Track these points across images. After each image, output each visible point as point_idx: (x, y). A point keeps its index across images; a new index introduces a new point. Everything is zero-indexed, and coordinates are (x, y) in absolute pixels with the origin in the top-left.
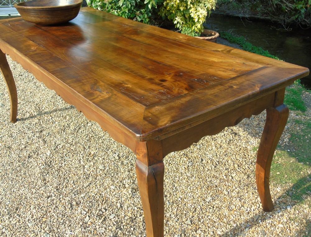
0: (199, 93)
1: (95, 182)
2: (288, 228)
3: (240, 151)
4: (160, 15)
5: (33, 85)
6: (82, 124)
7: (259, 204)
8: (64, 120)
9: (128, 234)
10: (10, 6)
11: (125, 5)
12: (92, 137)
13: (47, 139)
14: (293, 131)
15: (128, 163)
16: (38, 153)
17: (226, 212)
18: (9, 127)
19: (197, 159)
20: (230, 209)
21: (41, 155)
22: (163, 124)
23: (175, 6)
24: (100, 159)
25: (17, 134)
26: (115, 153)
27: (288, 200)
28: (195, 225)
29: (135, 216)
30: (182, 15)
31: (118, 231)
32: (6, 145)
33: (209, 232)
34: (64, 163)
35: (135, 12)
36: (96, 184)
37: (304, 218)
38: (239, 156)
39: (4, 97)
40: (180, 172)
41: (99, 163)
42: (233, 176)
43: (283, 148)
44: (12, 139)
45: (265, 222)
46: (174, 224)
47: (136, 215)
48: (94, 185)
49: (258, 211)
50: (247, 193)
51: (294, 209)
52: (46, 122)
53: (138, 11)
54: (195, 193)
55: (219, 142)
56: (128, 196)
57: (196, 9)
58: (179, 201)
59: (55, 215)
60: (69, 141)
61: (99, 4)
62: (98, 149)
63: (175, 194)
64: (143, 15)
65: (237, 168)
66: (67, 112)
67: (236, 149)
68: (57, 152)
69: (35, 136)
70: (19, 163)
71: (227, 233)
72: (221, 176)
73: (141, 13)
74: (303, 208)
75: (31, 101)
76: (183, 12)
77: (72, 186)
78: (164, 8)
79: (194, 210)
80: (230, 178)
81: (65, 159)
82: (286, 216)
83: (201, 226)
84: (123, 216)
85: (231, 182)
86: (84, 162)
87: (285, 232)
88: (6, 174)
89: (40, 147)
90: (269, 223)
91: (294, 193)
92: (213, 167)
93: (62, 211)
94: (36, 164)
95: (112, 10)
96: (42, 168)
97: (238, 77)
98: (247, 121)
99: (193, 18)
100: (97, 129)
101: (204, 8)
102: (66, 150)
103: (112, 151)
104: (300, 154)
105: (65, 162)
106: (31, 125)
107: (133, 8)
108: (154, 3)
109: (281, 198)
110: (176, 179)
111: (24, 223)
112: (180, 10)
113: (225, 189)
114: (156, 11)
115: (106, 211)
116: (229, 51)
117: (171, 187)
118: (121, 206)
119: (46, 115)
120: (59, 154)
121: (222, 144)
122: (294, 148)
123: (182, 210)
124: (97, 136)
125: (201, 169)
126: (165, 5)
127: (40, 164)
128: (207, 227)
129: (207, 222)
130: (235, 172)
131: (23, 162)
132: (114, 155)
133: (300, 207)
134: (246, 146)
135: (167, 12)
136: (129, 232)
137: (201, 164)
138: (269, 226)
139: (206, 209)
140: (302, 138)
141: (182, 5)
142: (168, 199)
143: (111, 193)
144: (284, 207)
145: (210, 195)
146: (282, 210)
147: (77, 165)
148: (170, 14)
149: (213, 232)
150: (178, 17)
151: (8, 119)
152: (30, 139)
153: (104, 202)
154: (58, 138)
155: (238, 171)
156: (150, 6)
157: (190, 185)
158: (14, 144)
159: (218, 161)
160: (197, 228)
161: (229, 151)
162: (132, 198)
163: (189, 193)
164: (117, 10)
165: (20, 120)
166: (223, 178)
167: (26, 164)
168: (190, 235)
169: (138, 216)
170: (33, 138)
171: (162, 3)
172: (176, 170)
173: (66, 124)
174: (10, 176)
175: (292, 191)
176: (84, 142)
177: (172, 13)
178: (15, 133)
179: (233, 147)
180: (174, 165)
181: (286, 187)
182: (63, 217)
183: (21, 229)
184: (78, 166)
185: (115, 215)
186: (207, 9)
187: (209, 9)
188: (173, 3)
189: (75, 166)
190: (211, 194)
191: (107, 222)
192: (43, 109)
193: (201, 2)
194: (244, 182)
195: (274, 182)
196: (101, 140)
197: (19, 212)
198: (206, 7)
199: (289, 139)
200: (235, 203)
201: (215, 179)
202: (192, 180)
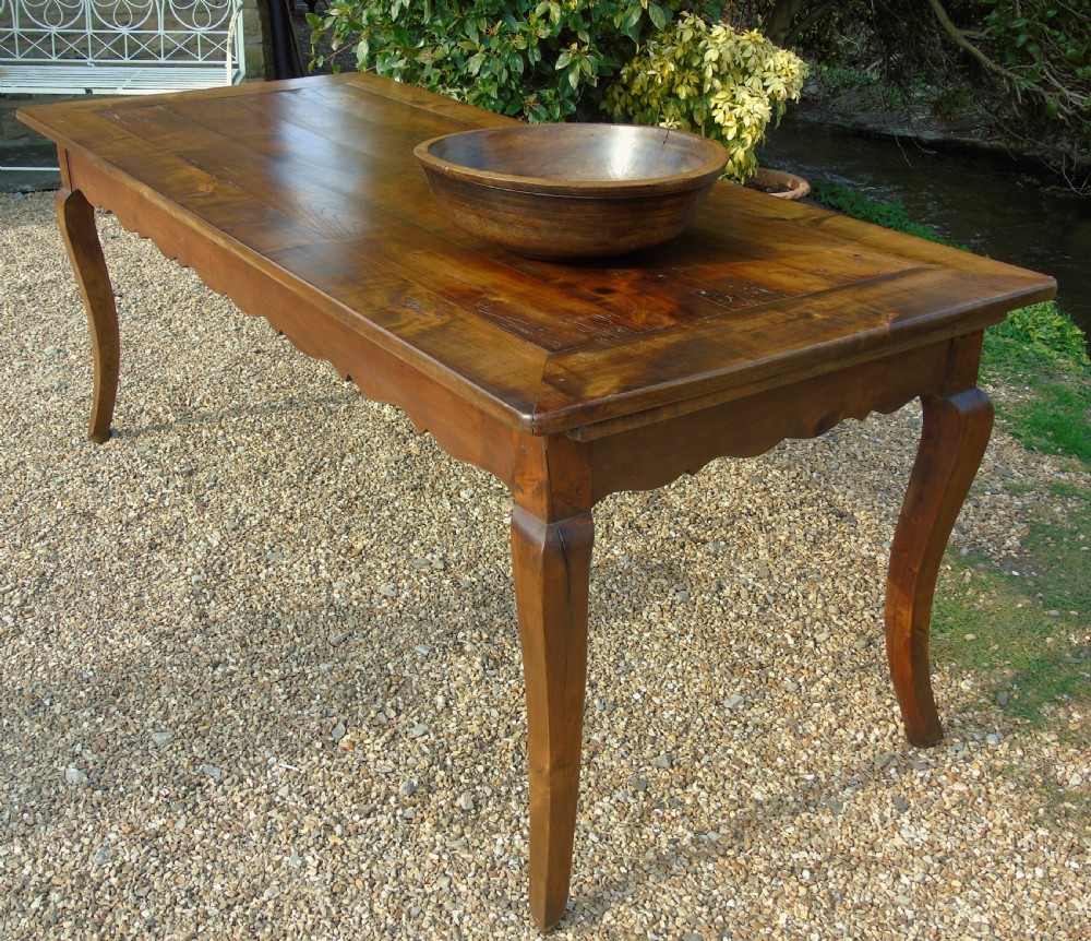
0: (708, 327)
1: (365, 632)
2: (983, 796)
3: (850, 566)
4: (605, 110)
5: (160, 329)
6: (326, 460)
7: (895, 723)
8: (266, 443)
9: (467, 781)
10: (90, 59)
11: (489, 73)
12: (356, 499)
13: (211, 497)
14: (1038, 517)
15: (473, 583)
16: (180, 536)
17: (787, 742)
18: (83, 454)
19: (703, 584)
20: (801, 732)
21: (191, 545)
22: (597, 393)
23: (660, 81)
24: (384, 565)
25: (112, 475)
26: (433, 552)
27: (993, 716)
28: (681, 770)
29: (490, 734)
30: (683, 116)
31: (435, 772)
32: (76, 508)
33: (726, 792)
34: (265, 571)
35: (521, 96)
36: (369, 636)
37: (1038, 771)
38: (844, 582)
39: (65, 362)
40: (645, 618)
41: (378, 577)
42: (818, 640)
43: (998, 564)
44: (96, 489)
45: (908, 774)
46: (614, 763)
47: (493, 732)
48: (362, 640)
49: (891, 744)
50: (861, 689)
51: (1011, 744)
52: (205, 446)
53: (531, 92)
54: (689, 681)
55: (783, 538)
56: (471, 677)
57: (734, 96)
58: (637, 701)
59: (236, 716)
60: (281, 507)
61: (401, 64)
62: (376, 535)
63: (623, 679)
64: (548, 109)
65: (834, 618)
66: (274, 418)
67: (838, 561)
68: (242, 538)
69: (171, 485)
70: (121, 563)
71: (783, 798)
72: (779, 637)
73: (541, 100)
74: (1039, 742)
75: (156, 376)
76: (688, 106)
77: (293, 640)
78: (621, 90)
79: (681, 729)
80: (811, 644)
81: (268, 560)
82: (981, 763)
83: (700, 775)
84: (454, 731)
85: (811, 657)
86: (329, 570)
87: (970, 804)
88: (78, 593)
89: (186, 518)
90: (922, 779)
91: (1016, 696)
92: (755, 609)
93: (259, 705)
94: (175, 570)
95: (444, 88)
96: (194, 580)
97: (832, 290)
98: (884, 477)
99: (720, 126)
100: (374, 474)
101: (762, 93)
102: (271, 533)
103: (422, 544)
104: (1051, 586)
105: (267, 567)
106: (156, 452)
107: (513, 83)
108: (588, 69)
109: (972, 709)
110: (630, 638)
111: (142, 731)
112: (676, 96)
113: (790, 676)
114: (593, 96)
115: (398, 715)
116: (817, 222)
117: (611, 659)
118: (447, 704)
119: (205, 423)
120: (250, 543)
121: (792, 543)
122: (1035, 568)
123: (644, 726)
124: (375, 499)
125: (714, 613)
126: (625, 77)
127: (186, 568)
128: (720, 778)
129: (723, 763)
130: (826, 629)
131: (132, 559)
132: (429, 557)
133: (1028, 738)
134: (873, 554)
135: (629, 100)
136: (470, 776)
137: (715, 599)
138: (920, 786)
139: (722, 729)
140: (1065, 539)
141: (685, 81)
142: (600, 694)
143: (417, 665)
144: (977, 737)
145: (738, 689)
146: (970, 743)
147: (308, 580)
148: (642, 110)
149: (739, 793)
150: (667, 120)
151: (81, 431)
152: (155, 493)
153: (393, 689)
154: (247, 495)
155: (837, 626)
156: (573, 80)
157: (673, 658)
158: (104, 507)
159: (773, 592)
160: (688, 780)
161: (813, 566)
162: (484, 684)
163: (671, 679)
164: (461, 88)
165: (120, 435)
166: (784, 643)
167: (143, 565)
168: (663, 796)
169: (501, 733)
170: (165, 490)
171: (617, 72)
172: (630, 611)
173: (273, 456)
174: (91, 598)
175: (1008, 690)
176: (329, 514)
177: (649, 105)
178: (104, 472)
179: (826, 555)
180: (626, 596)
181: (993, 681)
182: (262, 723)
183: (133, 748)
184: (310, 582)
185: (427, 728)
186: (772, 97)
187: (779, 99)
188: (653, 73)
189: (301, 581)
190: (742, 686)
191: (401, 745)
192: (196, 404)
193: (750, 71)
194: (855, 658)
195: (954, 664)
196: (388, 509)
197: (122, 702)
198: (769, 91)
199: (1023, 541)
200: (816, 718)
201: (757, 645)
202: (682, 643)
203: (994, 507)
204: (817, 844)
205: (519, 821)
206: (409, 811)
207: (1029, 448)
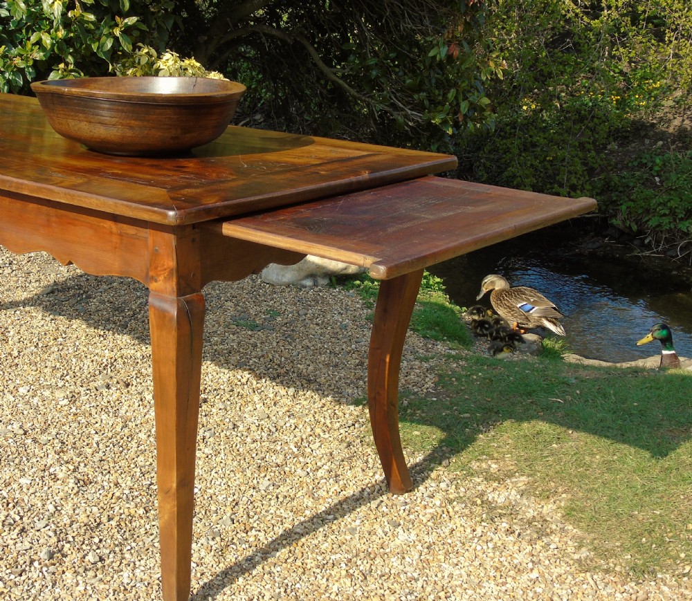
3: (323, 407)
7: (378, 484)
9: (88, 548)
14: (442, 371)
17: (309, 502)
19: (223, 426)
20: (317, 496)
27: (441, 473)
28: (241, 524)
29: (95, 521)
31: (63, 546)
38: (322, 415)
42: (313, 447)
43: (423, 396)
45: (394, 509)
47: (98, 520)
49: (379, 495)
50: (350, 469)
51: (456, 486)
54: (230, 479)
55: (271, 396)
56: (70, 492)
58: (196, 493)
65: (321, 435)
67: (313, 405)
72: (286, 448)
74: (473, 483)
79: (233, 504)
80: (310, 450)
82: (440, 497)
83: (255, 525)
84: (68, 522)
85: (311, 457)
87: (438, 518)
90: (404, 510)
91: (453, 461)
92: (264, 435)
104: (461, 403)
109: (426, 471)
113: (300, 469)
118: (56, 509)
121: (278, 398)
123: (206, 505)
125: (235, 441)
128: (269, 525)
129: (269, 518)
130: (317, 441)
133: (466, 482)
134: (337, 399)
137: (234, 433)
138: (404, 514)
139: (262, 501)
140: (463, 380)
143: (24, 490)
144: (434, 485)
145: (266, 479)
146: (430, 488)
149: (284, 530)
153: (11, 504)
155: (324, 438)
157: (214, 468)
159: (273, 425)
160: (248, 529)
161: (297, 410)
162: (80, 495)
163: (217, 479)
166: (290, 451)
168: (233, 538)
169: (104, 519)
179: (305, 403)
181: (436, 455)
185: (46, 523)
190: (268, 477)
191: (31, 534)
194: (342, 455)
195: (408, 450)
199: (436, 384)
200: (325, 488)
201: (272, 454)
202: (218, 459)
203: (412, 368)
204: (345, 550)
205: (135, 564)
206: (52, 569)
207: (425, 337)
